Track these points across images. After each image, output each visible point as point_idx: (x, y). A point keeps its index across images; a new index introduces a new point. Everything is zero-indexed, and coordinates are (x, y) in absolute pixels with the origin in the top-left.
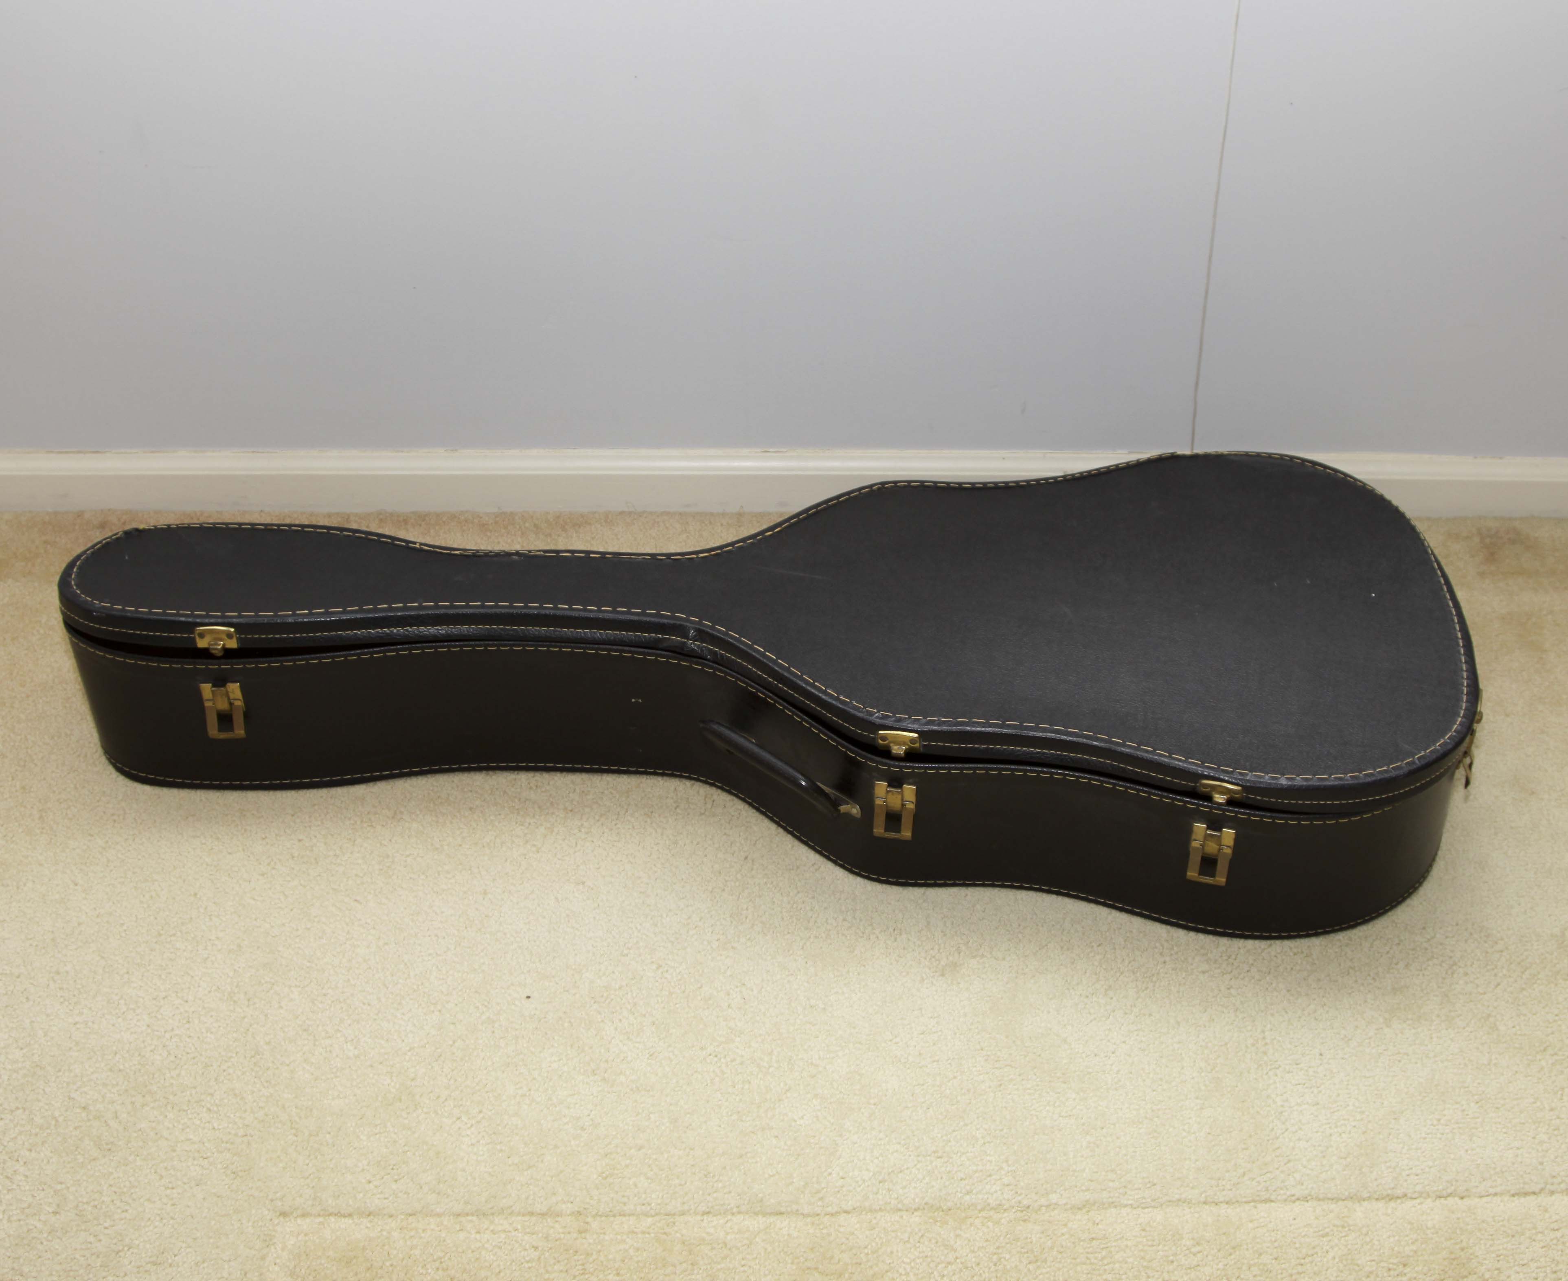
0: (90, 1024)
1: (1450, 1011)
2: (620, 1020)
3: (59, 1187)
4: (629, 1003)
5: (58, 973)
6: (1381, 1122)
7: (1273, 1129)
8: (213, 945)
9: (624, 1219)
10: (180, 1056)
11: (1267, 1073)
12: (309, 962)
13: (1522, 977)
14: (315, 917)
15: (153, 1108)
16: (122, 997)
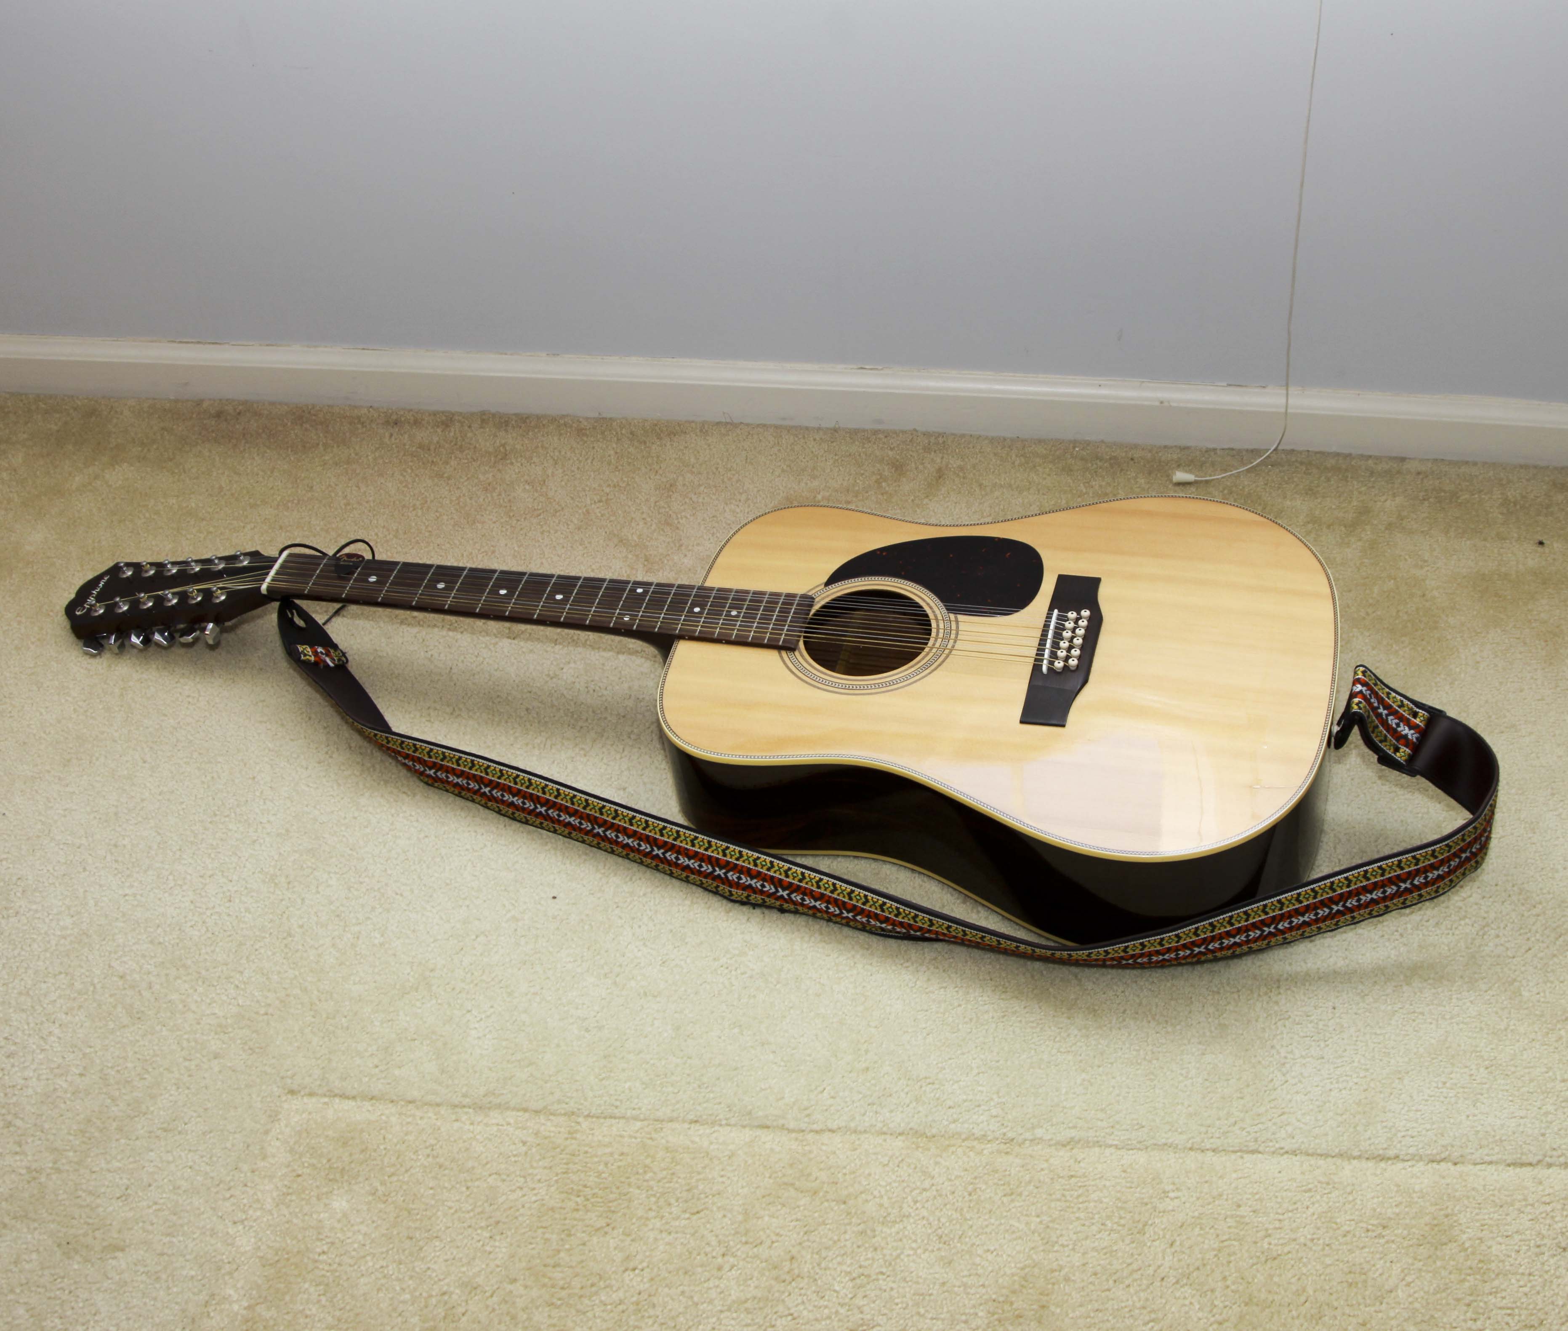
0: (138, 897)
1: (1475, 973)
2: (640, 927)
3: (88, 1050)
4: (650, 910)
5: (116, 846)
6: (1383, 1081)
7: (1272, 1080)
8: (263, 828)
9: (613, 1121)
10: (217, 933)
11: (1276, 1023)
12: (351, 849)
13: (1555, 943)
14: (364, 806)
15: (185, 981)
16: (171, 874)
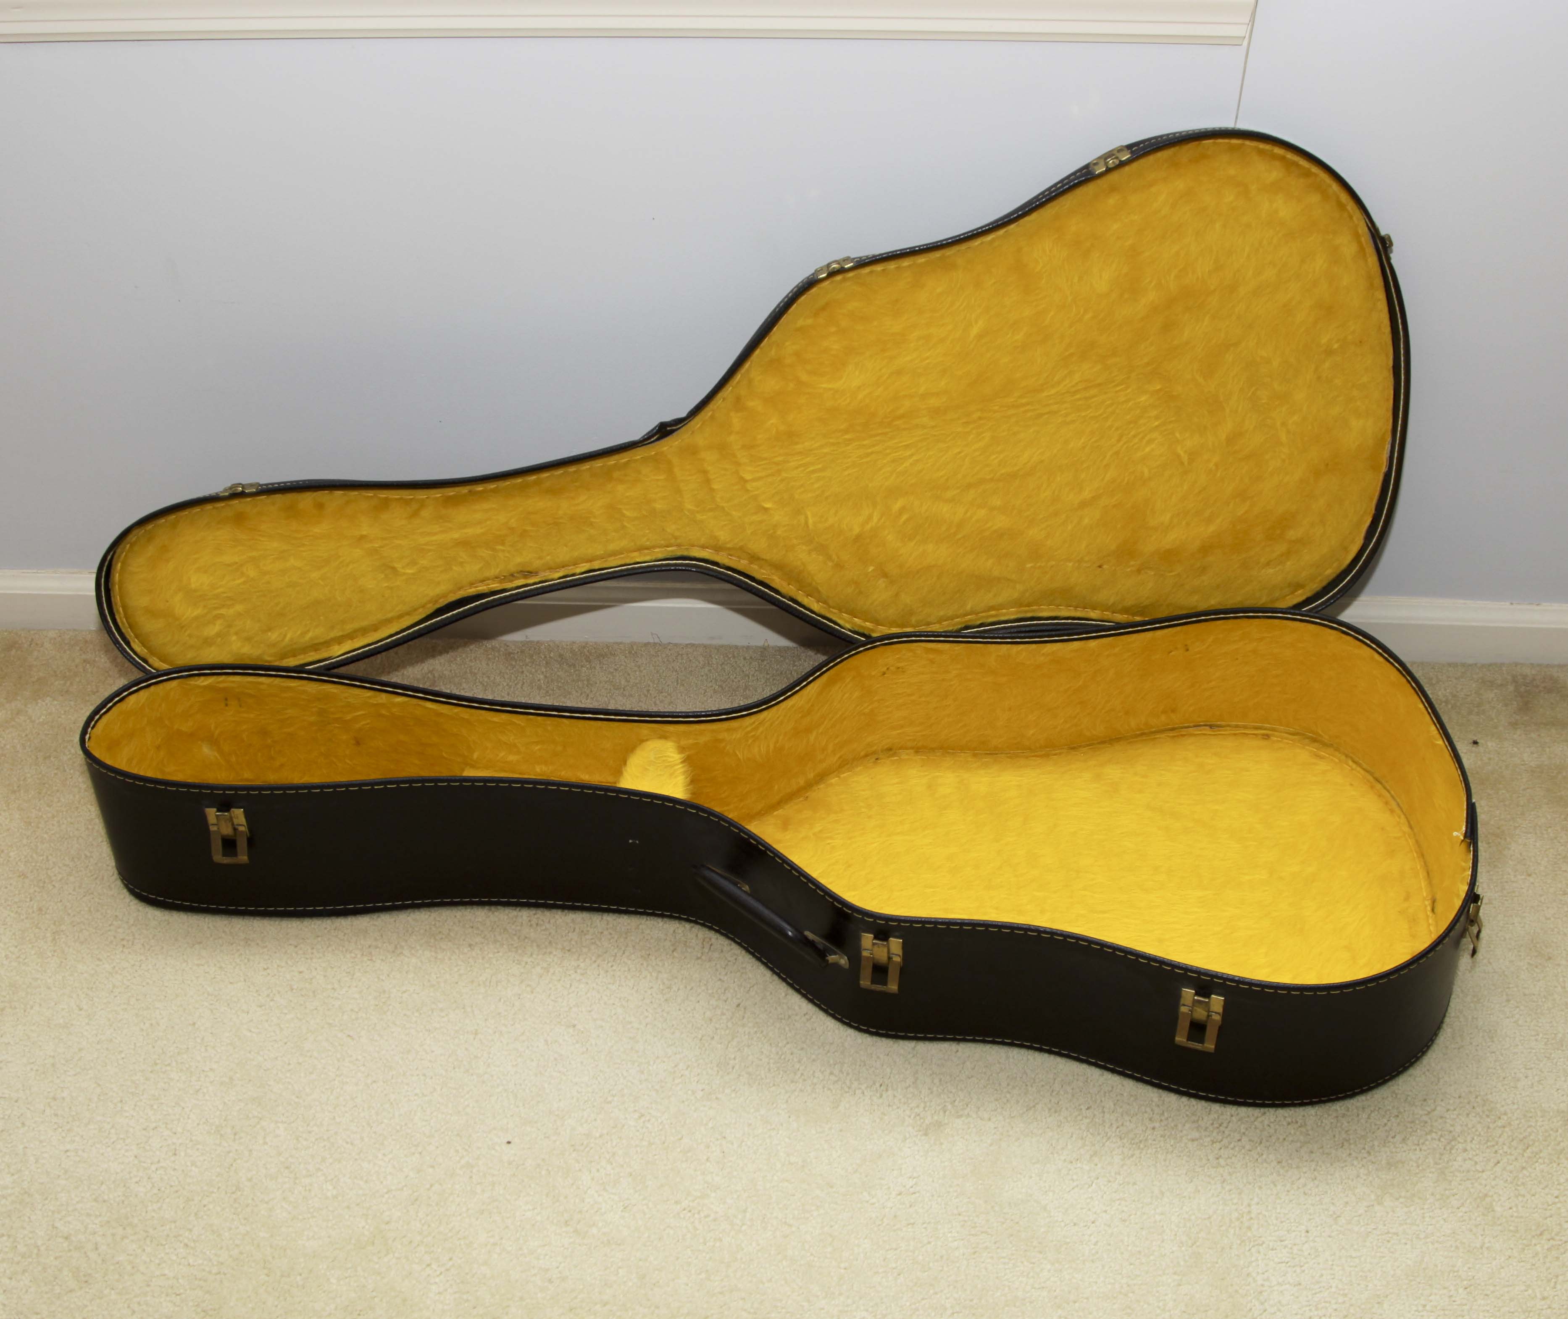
0: (80, 1153)
1: (1446, 1189)
2: (598, 1170)
4: (608, 1153)
5: (55, 1099)
6: (1363, 1306)
7: (1251, 1309)
8: (206, 1076)
10: (163, 1189)
11: (1250, 1250)
12: (297, 1097)
13: (1523, 1156)
14: (308, 1051)
15: (132, 1241)
16: (113, 1127)
